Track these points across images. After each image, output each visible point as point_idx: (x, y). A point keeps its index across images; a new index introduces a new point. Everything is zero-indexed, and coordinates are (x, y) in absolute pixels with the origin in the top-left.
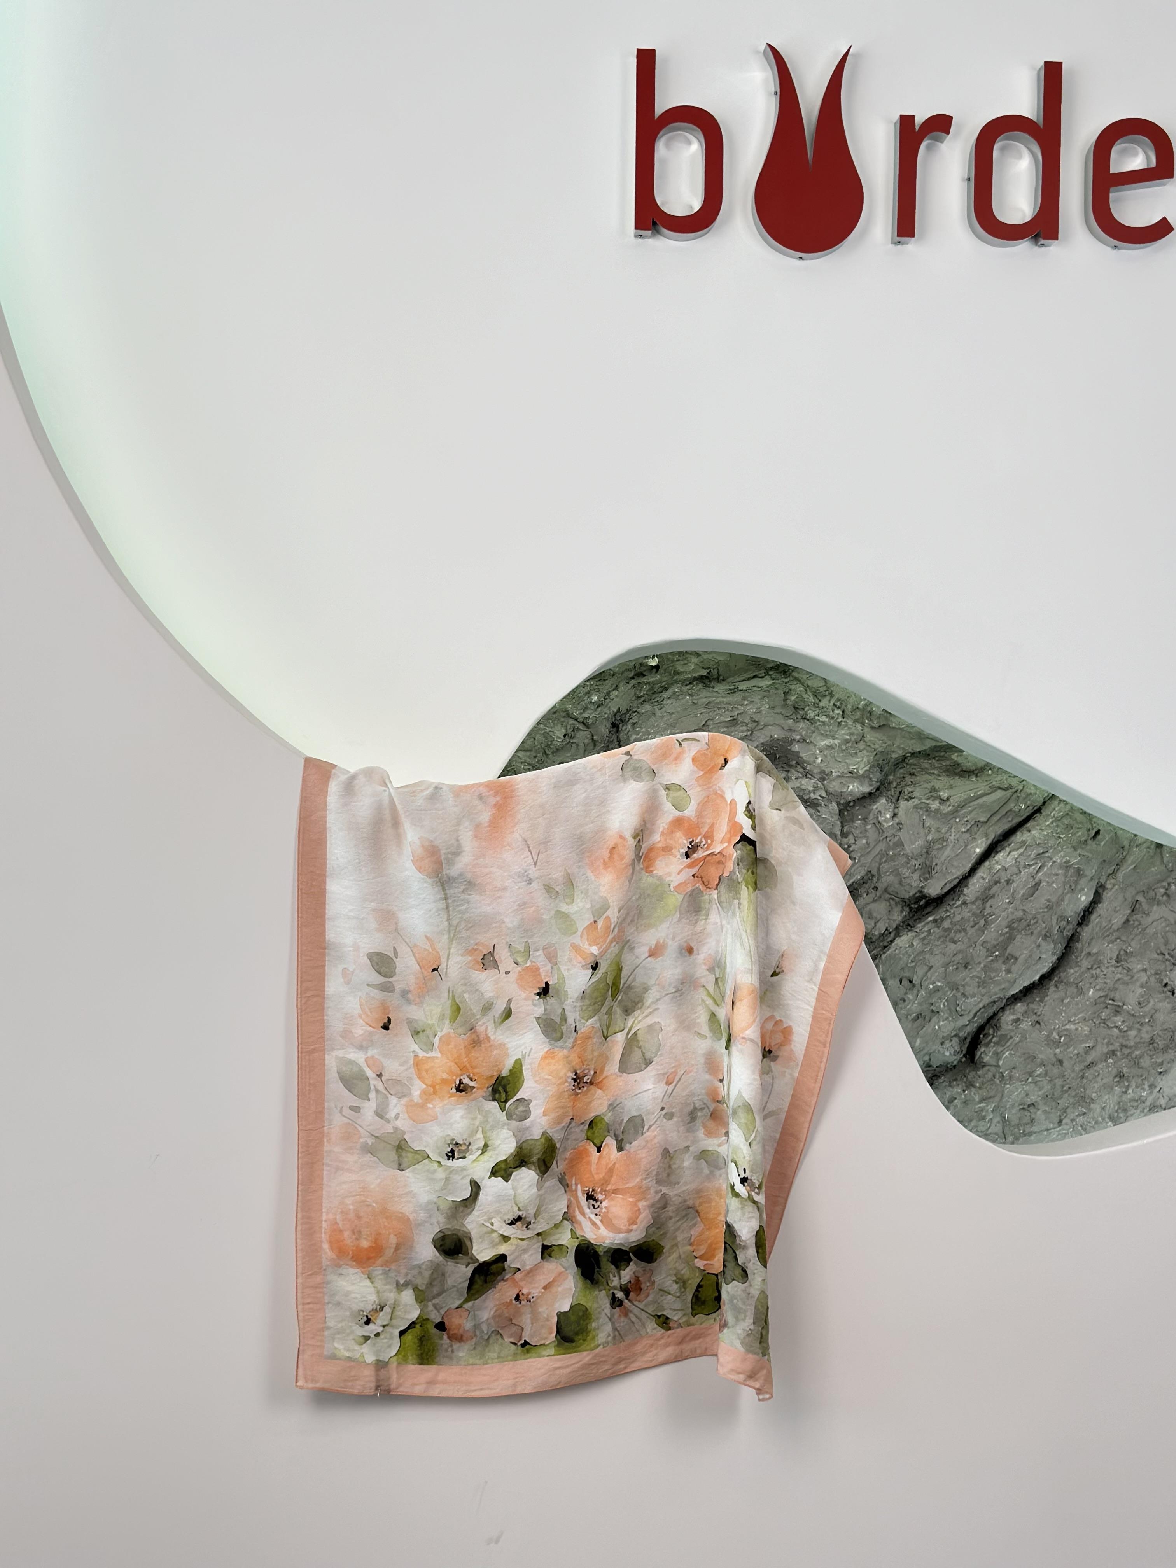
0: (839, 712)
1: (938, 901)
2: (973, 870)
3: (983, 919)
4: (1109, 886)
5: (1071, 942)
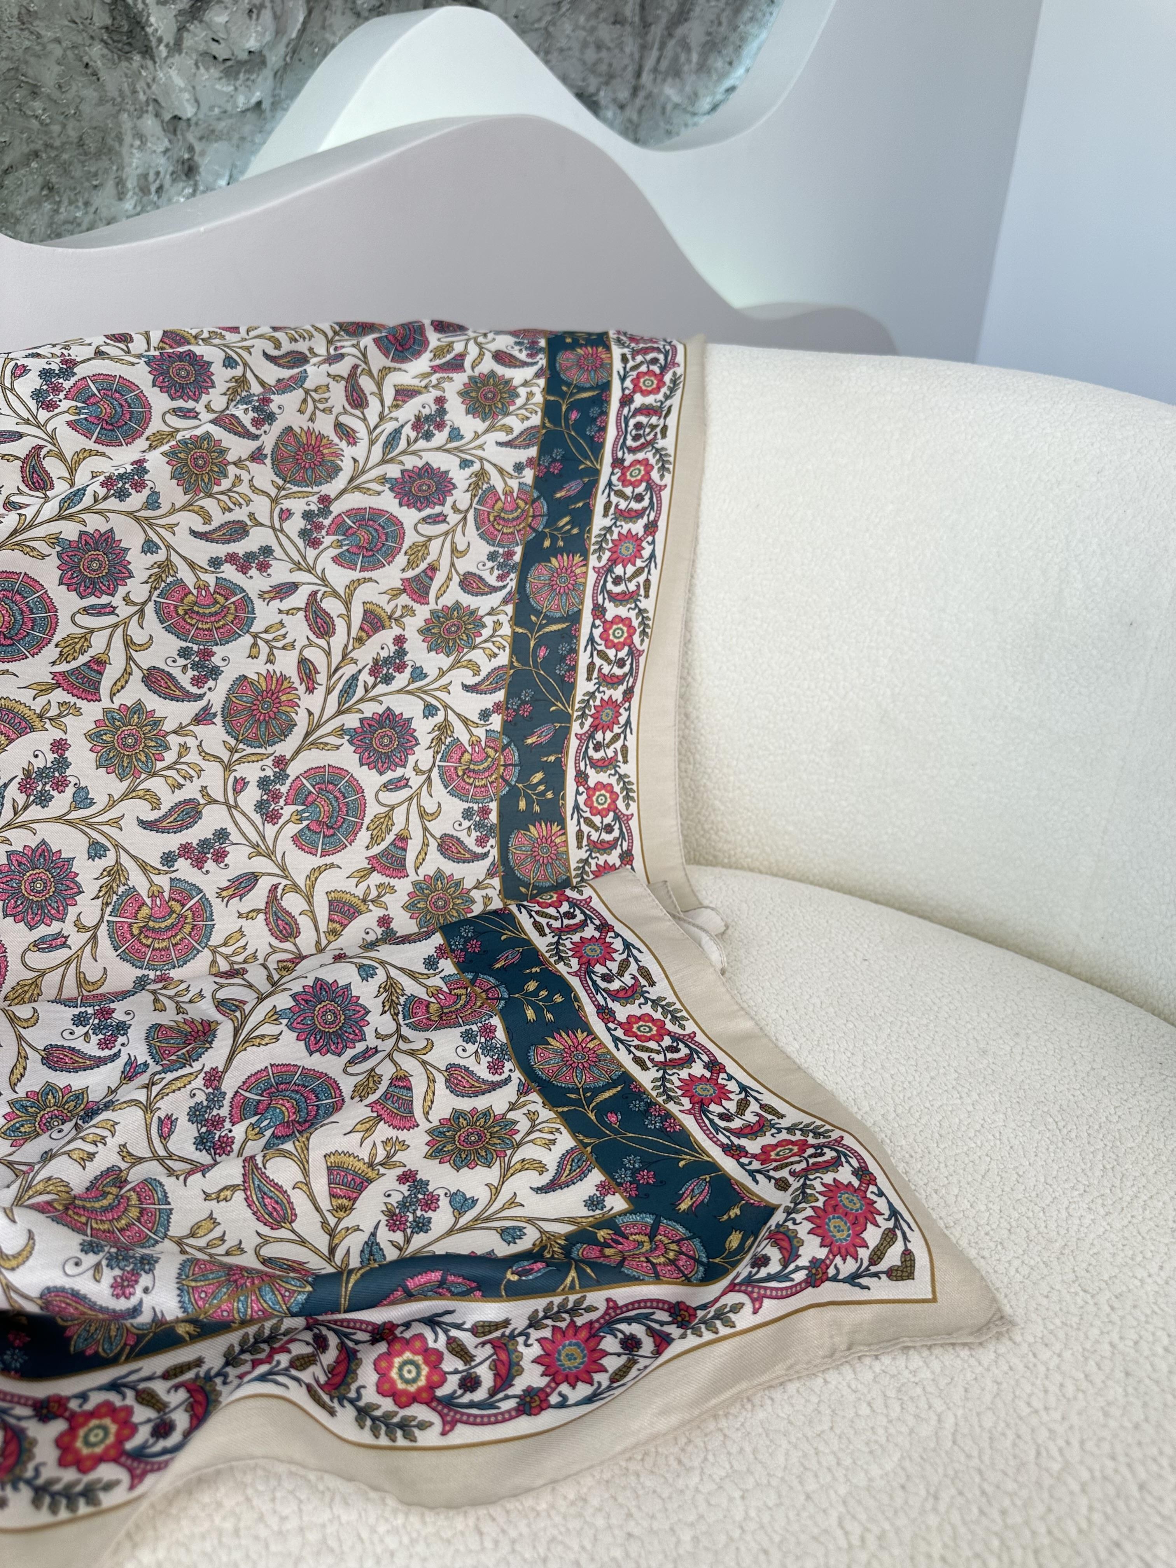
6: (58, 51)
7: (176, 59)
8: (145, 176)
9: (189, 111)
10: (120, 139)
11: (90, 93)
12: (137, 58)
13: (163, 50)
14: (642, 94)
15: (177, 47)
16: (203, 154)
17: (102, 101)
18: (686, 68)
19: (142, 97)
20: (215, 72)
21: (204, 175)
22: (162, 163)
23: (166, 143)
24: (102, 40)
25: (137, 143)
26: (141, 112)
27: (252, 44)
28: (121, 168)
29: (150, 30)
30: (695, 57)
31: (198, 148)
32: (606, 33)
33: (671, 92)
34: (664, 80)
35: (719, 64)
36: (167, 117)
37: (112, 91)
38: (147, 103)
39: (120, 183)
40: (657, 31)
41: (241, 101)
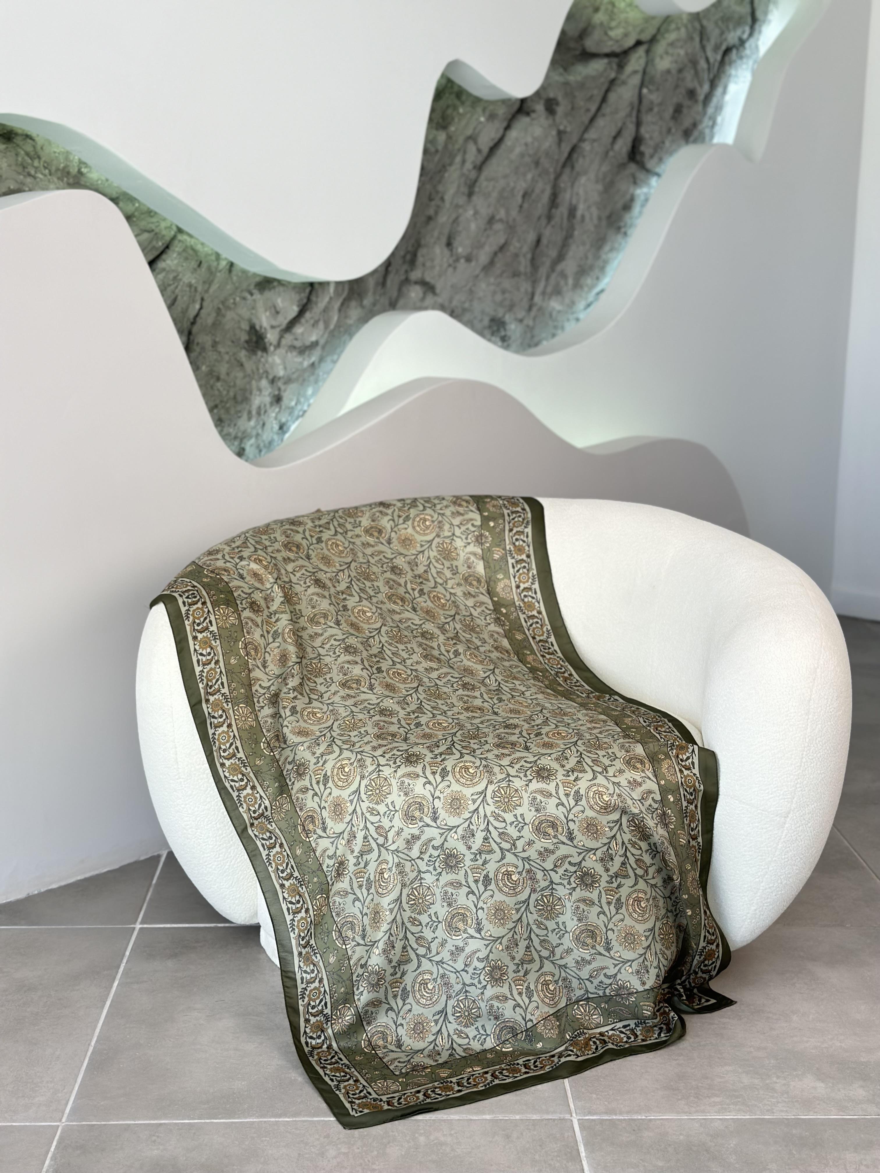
0: (47, 171)
4: (205, 298)
6: (227, 357)
7: (278, 351)
8: (259, 408)
10: (251, 393)
11: (240, 375)
12: (259, 353)
13: (272, 348)
14: (535, 309)
15: (278, 345)
16: (285, 391)
17: (245, 377)
18: (565, 289)
19: (261, 371)
20: (295, 353)
21: (285, 402)
22: (268, 400)
23: (270, 390)
24: (245, 348)
25: (258, 393)
26: (261, 378)
27: (314, 338)
28: (250, 406)
29: (266, 340)
30: (570, 281)
31: (283, 387)
32: (507, 283)
33: (555, 304)
34: (550, 298)
35: (589, 281)
36: (271, 377)
37: (249, 370)
38: (263, 373)
39: (250, 412)
40: (543, 271)
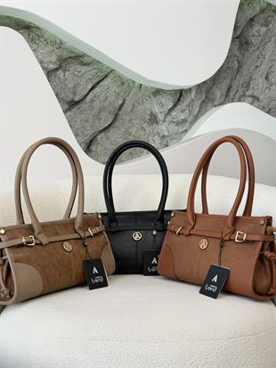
1: (78, 103)
2: (88, 94)
3: (91, 108)
4: (127, 99)
5: (117, 115)
6: (136, 126)
7: (164, 124)
9: (167, 134)
12: (155, 125)
13: (161, 122)
15: (164, 121)
16: (170, 142)
19: (155, 133)
20: (174, 125)
23: (160, 141)
24: (147, 122)
26: (155, 136)
27: (183, 118)
29: (158, 119)
36: (161, 136)
37: (148, 132)
41: (180, 130)
